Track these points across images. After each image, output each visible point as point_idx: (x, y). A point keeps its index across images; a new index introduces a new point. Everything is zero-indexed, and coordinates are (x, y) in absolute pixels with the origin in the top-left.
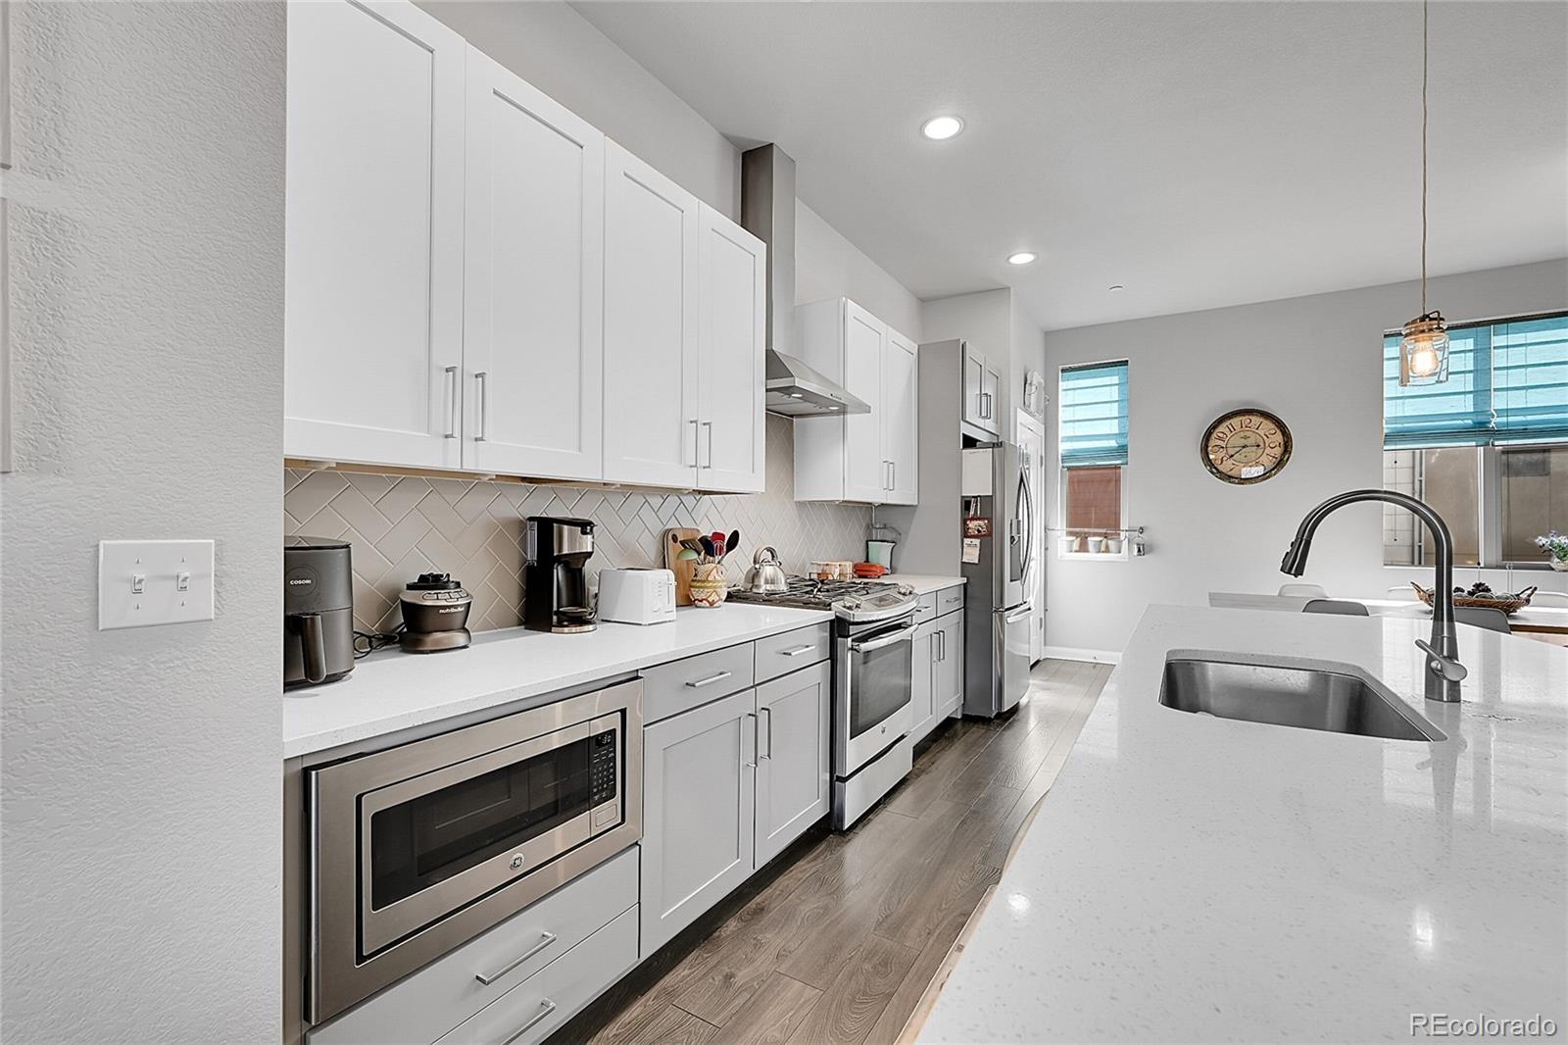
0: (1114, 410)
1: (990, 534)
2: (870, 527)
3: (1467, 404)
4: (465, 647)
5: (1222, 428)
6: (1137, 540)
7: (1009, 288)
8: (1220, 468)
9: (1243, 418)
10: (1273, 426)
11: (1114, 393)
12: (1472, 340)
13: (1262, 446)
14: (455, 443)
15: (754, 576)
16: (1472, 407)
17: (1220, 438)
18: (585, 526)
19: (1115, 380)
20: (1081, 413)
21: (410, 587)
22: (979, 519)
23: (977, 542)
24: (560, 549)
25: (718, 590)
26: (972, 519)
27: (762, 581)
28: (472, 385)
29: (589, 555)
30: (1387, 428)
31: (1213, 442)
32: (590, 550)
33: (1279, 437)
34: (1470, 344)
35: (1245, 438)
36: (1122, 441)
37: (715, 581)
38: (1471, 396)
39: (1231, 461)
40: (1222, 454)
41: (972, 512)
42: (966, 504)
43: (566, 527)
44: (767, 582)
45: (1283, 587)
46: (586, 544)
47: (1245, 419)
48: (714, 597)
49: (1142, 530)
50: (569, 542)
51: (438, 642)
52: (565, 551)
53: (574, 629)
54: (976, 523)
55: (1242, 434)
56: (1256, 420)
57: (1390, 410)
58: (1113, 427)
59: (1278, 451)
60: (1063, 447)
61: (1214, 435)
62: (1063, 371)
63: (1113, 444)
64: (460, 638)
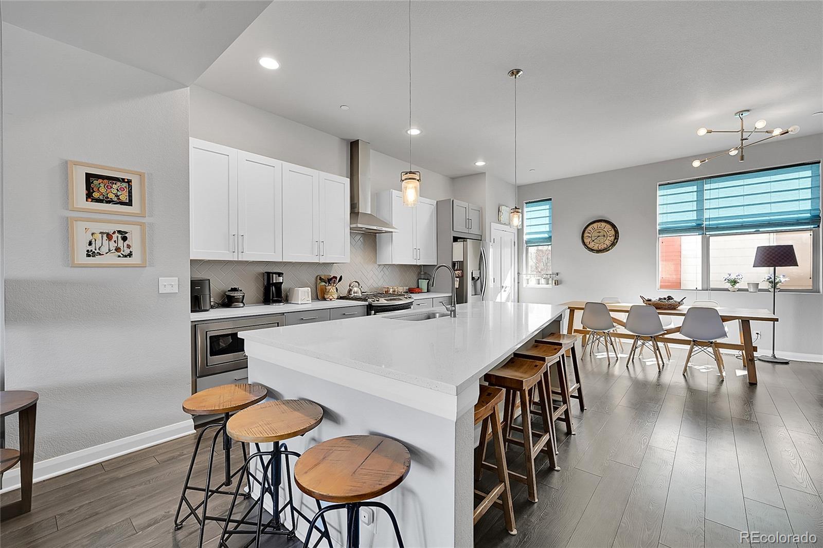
0: (547, 220)
1: (462, 276)
2: (419, 273)
3: (693, 216)
4: (242, 307)
5: (590, 228)
6: (555, 279)
7: (485, 173)
8: (589, 246)
9: (598, 223)
10: (610, 227)
11: (547, 213)
12: (696, 187)
13: (606, 235)
14: (236, 254)
15: (350, 291)
16: (696, 217)
17: (589, 233)
18: (280, 274)
19: (547, 207)
20: (534, 222)
21: (229, 291)
22: (458, 270)
23: (458, 279)
24: (273, 281)
25: (333, 295)
26: (456, 270)
27: (352, 293)
28: (240, 238)
29: (282, 283)
30: (658, 228)
31: (586, 234)
32: (282, 281)
33: (613, 232)
34: (695, 188)
35: (599, 232)
36: (550, 235)
37: (332, 292)
38: (696, 212)
39: (593, 243)
40: (590, 239)
41: (456, 268)
42: (454, 264)
43: (274, 275)
44: (354, 293)
45: (604, 299)
46: (281, 279)
47: (599, 224)
48: (331, 297)
49: (557, 274)
50: (276, 279)
51: (235, 305)
52: (274, 282)
53: (277, 304)
54: (457, 272)
55: (598, 231)
56: (603, 224)
57: (660, 219)
58: (547, 228)
59: (613, 238)
60: (526, 237)
61: (586, 232)
62: (526, 203)
63: (546, 235)
64: (241, 305)
